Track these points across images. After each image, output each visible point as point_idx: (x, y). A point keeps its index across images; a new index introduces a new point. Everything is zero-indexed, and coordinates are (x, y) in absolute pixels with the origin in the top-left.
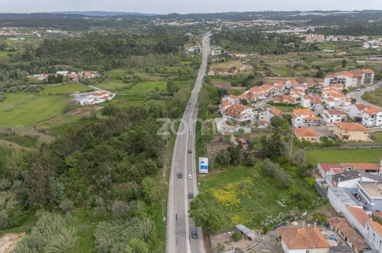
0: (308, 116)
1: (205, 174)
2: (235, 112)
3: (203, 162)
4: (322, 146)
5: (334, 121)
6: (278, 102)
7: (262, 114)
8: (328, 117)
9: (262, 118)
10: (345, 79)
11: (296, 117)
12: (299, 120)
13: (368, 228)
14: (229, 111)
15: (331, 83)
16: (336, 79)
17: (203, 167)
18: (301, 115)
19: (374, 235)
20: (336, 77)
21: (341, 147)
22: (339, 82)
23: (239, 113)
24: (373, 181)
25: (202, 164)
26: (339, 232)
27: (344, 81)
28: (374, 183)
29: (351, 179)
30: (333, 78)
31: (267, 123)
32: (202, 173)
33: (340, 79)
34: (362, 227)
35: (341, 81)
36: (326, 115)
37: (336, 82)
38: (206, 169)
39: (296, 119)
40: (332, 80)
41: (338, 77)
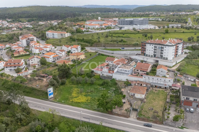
0: (54, 55)
1: (52, 98)
2: (14, 64)
3: (50, 91)
5: (64, 55)
7: (32, 60)
8: (61, 54)
9: (32, 63)
10: (33, 38)
11: (48, 58)
13: (145, 77)
14: (9, 64)
15: (27, 41)
16: (29, 39)
18: (51, 56)
19: (149, 78)
20: (28, 38)
22: (31, 41)
23: (19, 63)
25: (50, 93)
26: (136, 84)
27: (33, 39)
30: (27, 39)
31: (37, 64)
33: (31, 39)
34: (141, 78)
35: (32, 40)
36: (59, 53)
37: (29, 40)
38: (52, 94)
39: (50, 58)
40: (27, 40)
41: (30, 38)
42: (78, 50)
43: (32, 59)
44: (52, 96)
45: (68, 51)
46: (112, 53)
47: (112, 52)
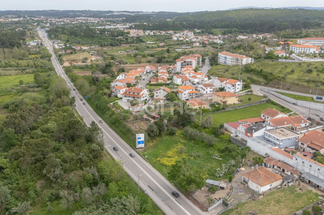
0: (191, 90)
1: (142, 148)
2: (134, 93)
3: (140, 138)
4: (214, 111)
5: (208, 92)
6: (155, 83)
7: (157, 93)
8: (204, 90)
9: (157, 96)
10: (191, 62)
11: (182, 92)
12: (185, 94)
13: (296, 159)
14: (128, 93)
15: (182, 65)
16: (185, 62)
17: (139, 143)
18: (186, 91)
19: (303, 162)
20: (185, 60)
21: (226, 110)
23: (138, 94)
24: (272, 128)
25: (139, 140)
26: (276, 167)
27: (191, 63)
28: (273, 129)
29: (260, 129)
30: (183, 62)
31: (162, 99)
32: (139, 148)
33: (188, 62)
34: (290, 159)
35: (189, 63)
36: (202, 88)
37: (185, 64)
38: (143, 143)
39: (183, 94)
40: (182, 63)
41: (187, 60)
42: (235, 88)
43: (157, 91)
44: (142, 145)
45: (220, 87)
46: (294, 104)
47: (294, 101)
